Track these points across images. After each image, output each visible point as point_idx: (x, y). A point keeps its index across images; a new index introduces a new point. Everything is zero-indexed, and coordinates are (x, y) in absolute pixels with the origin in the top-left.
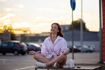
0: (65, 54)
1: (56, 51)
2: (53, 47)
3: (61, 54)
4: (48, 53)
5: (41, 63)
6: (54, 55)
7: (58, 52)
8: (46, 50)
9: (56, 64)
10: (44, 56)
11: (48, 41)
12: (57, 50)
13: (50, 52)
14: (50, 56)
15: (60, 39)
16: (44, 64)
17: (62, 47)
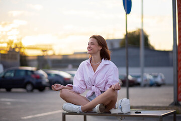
0: (114, 90)
1: (99, 85)
2: (94, 78)
3: (108, 89)
4: (84, 87)
5: (73, 105)
6: (95, 91)
7: (102, 85)
8: (82, 83)
9: (98, 106)
10: (78, 93)
11: (86, 67)
12: (102, 83)
13: (89, 87)
14: (89, 93)
16: (78, 107)
17: (109, 77)
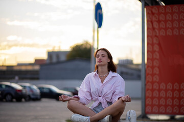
0: (123, 102)
1: (107, 95)
2: (101, 89)
3: (116, 100)
4: (90, 99)
5: (81, 116)
6: (102, 101)
7: (110, 96)
8: (88, 94)
9: (108, 117)
10: (84, 104)
11: (93, 78)
12: (109, 94)
13: (95, 97)
14: (95, 104)
15: (114, 76)
16: (86, 118)
17: (117, 88)
